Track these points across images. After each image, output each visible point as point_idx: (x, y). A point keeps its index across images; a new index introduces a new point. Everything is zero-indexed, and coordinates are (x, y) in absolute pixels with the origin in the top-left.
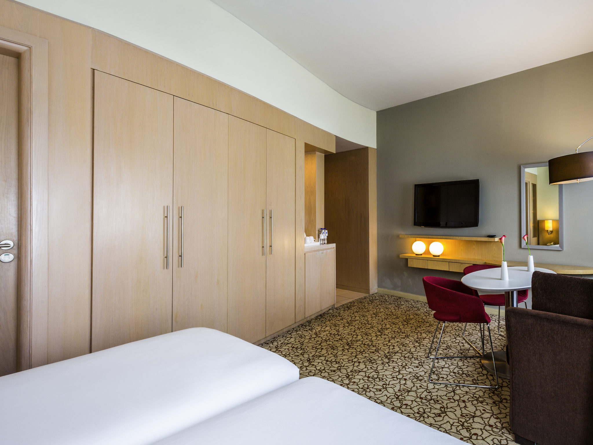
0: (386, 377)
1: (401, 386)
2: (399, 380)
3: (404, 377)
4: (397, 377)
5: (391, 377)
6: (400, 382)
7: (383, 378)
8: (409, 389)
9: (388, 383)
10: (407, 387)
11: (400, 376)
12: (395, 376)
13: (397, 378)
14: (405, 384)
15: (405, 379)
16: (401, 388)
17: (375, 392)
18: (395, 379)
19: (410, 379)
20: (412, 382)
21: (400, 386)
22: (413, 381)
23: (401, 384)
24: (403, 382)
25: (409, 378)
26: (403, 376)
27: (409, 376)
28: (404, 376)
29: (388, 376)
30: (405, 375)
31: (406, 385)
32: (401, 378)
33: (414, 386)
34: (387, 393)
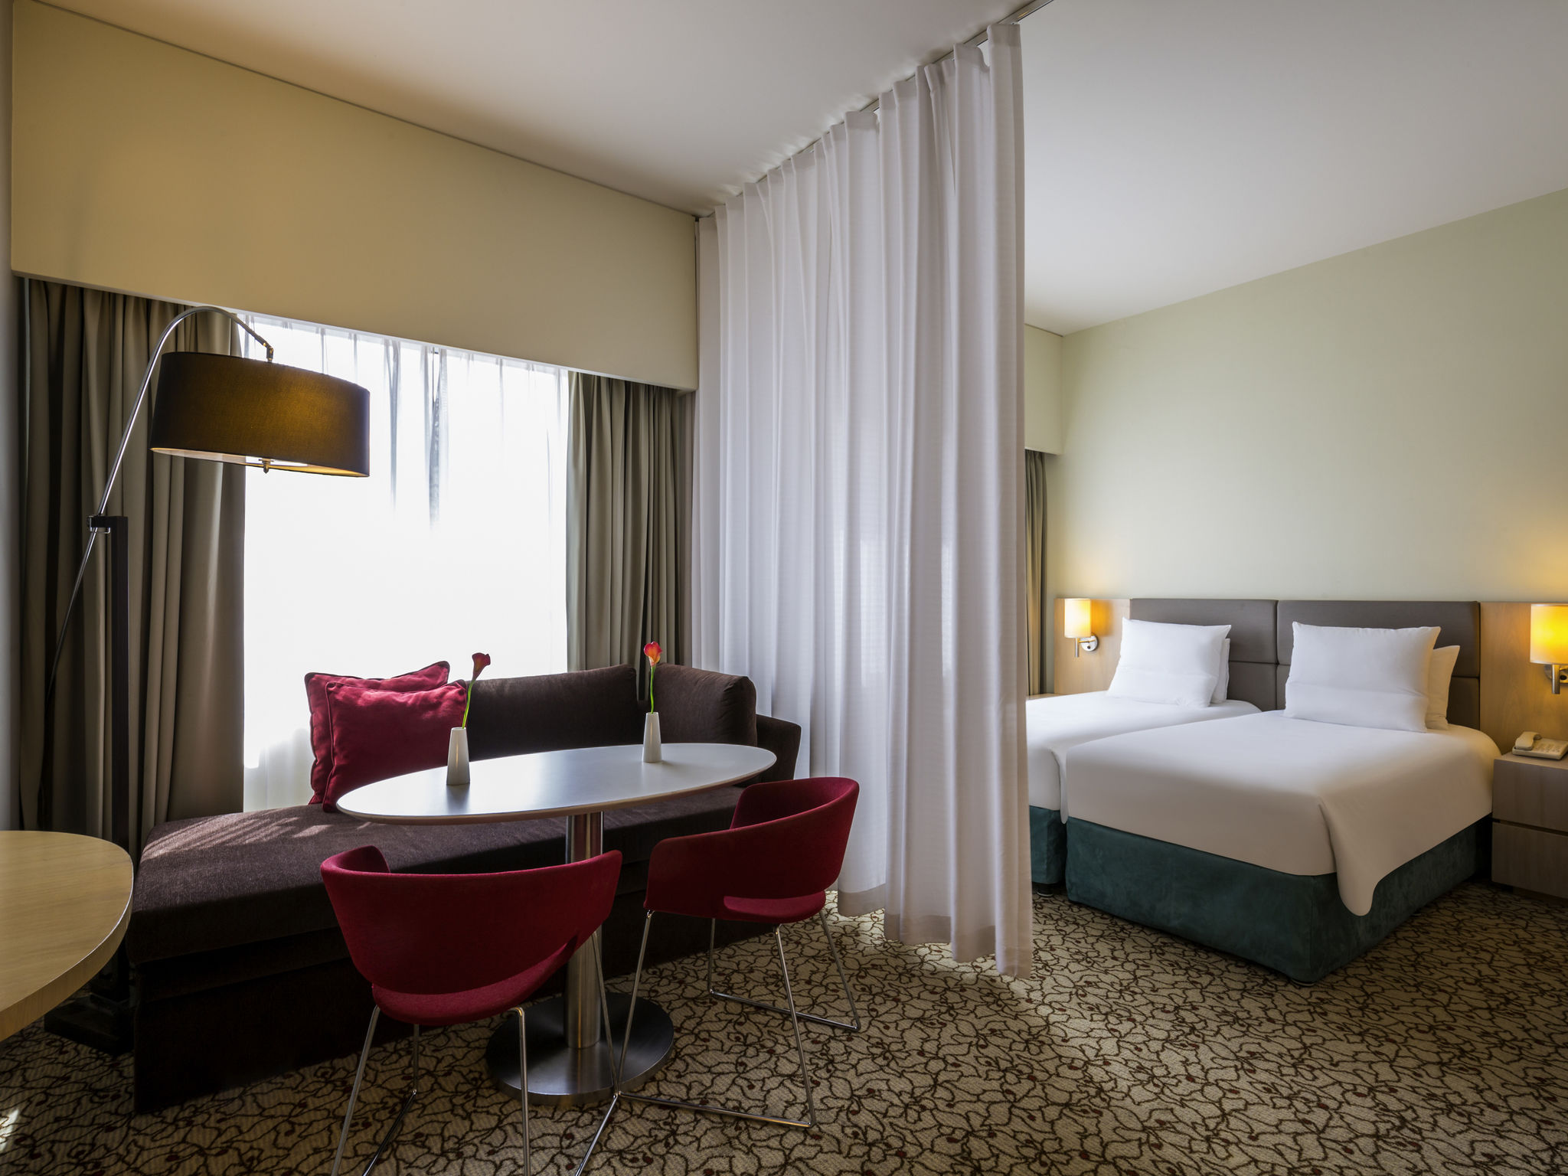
0: (977, 1071)
1: (937, 1037)
2: (940, 1055)
3: (924, 1060)
4: (944, 1066)
5: (964, 1068)
6: (939, 1049)
7: (988, 1068)
8: (918, 1024)
9: (973, 1049)
10: (922, 1030)
11: (935, 1066)
12: (949, 1068)
13: (944, 1060)
14: (925, 1041)
15: (921, 1053)
16: (939, 1030)
17: (1005, 1027)
18: (951, 1060)
19: (907, 1052)
20: (905, 1043)
21: (940, 1037)
22: (900, 1046)
23: (936, 1043)
24: (930, 1047)
25: (910, 1055)
26: (926, 1064)
27: (907, 1063)
28: (923, 1066)
29: (972, 1071)
30: (919, 1068)
31: (925, 1036)
32: (934, 1058)
33: (903, 1031)
34: (975, 1021)
